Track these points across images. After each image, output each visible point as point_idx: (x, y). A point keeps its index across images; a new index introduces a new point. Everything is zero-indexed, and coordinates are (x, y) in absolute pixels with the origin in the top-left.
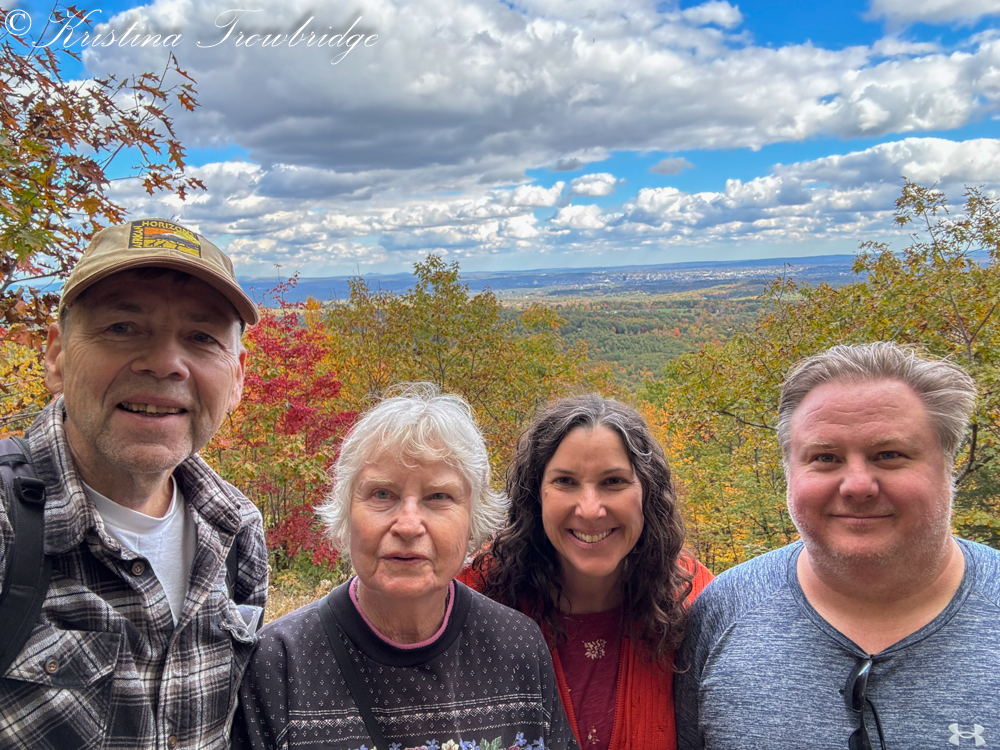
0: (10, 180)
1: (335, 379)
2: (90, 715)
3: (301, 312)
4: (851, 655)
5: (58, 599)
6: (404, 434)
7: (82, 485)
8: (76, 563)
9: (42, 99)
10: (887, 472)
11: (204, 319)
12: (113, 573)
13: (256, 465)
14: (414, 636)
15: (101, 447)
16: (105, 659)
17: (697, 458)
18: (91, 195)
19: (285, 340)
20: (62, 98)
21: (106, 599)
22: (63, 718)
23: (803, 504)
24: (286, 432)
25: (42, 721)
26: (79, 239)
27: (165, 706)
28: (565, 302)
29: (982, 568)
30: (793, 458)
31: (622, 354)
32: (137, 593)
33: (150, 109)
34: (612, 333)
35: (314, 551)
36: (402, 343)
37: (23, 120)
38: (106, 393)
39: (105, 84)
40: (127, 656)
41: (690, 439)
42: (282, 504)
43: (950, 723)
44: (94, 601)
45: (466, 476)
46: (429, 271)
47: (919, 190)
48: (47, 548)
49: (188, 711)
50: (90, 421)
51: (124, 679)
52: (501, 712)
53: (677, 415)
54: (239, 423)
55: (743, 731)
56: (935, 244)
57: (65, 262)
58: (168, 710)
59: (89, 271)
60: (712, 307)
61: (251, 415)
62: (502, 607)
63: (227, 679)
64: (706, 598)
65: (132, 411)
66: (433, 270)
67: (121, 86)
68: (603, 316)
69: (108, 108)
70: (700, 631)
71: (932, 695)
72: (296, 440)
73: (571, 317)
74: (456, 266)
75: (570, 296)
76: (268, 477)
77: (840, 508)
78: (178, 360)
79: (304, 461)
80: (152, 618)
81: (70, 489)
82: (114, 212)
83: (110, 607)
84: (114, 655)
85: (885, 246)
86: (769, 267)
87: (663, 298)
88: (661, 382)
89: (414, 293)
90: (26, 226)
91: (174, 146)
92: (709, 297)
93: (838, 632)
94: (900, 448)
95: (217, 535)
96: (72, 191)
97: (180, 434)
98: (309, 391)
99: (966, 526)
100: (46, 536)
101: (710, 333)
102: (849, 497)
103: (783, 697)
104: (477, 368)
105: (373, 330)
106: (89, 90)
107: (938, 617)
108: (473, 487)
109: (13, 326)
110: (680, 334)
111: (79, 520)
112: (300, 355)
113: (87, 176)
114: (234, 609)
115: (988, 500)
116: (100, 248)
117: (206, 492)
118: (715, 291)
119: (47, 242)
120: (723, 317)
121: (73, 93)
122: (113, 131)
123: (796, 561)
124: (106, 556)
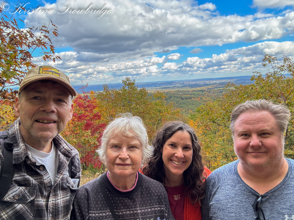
0: (4, 57)
1: (99, 114)
2: (28, 212)
3: (89, 95)
4: (255, 195)
5: (17, 177)
6: (122, 129)
7: (25, 144)
8: (22, 167)
9: (13, 33)
10: (264, 139)
11: (61, 95)
12: (34, 170)
13: (77, 140)
14: (126, 188)
15: (31, 133)
16: (32, 195)
17: (206, 136)
18: (27, 61)
19: (85, 103)
20: (19, 33)
21: (32, 177)
22: (20, 213)
23: (239, 149)
24: (85, 130)
25: (14, 214)
26: (24, 74)
27: (50, 209)
28: (166, 91)
30: (235, 135)
31: (183, 106)
32: (41, 175)
34: (180, 99)
35: (94, 164)
36: (119, 103)
37: (8, 40)
38: (32, 117)
39: (31, 29)
40: (38, 194)
41: (204, 130)
42: (84, 151)
43: (285, 215)
44: (28, 178)
45: (141, 141)
46: (127, 82)
47: (269, 56)
48: (14, 162)
49: (57, 210)
50: (27, 125)
51: (38, 201)
52: (153, 211)
53: (200, 123)
54: (71, 127)
55: (223, 218)
56: (274, 72)
57: (20, 81)
58: (51, 210)
59: (27, 81)
60: (209, 91)
61: (75, 125)
62: (152, 180)
63: (69, 201)
64: (210, 178)
65: (40, 122)
66: (128, 82)
67: (36, 29)
68: (177, 95)
69: (32, 36)
70: (209, 188)
71: (279, 206)
72: (88, 132)
73: (168, 95)
74: (134, 81)
75: (168, 89)
76: (80, 143)
77: (250, 150)
78: (53, 107)
79: (91, 138)
80: (46, 183)
81: (21, 145)
82: (34, 66)
83: (33, 179)
84: (35, 194)
85: (260, 73)
86: (226, 80)
87: (195, 89)
88: (195, 114)
89: (122, 89)
90: (8, 70)
91: (52, 47)
92: (208, 89)
93: (251, 188)
94: (268, 132)
95: (65, 158)
96: (22, 60)
97: (54, 129)
98: (92, 118)
100: (13, 159)
101: (209, 99)
102: (253, 147)
103: (234, 208)
104: (141, 110)
105: (110, 100)
106: (27, 31)
107: (281, 183)
108: (143, 144)
109: (5, 100)
110: (200, 100)
111: (23, 154)
112: (89, 107)
113: (26, 56)
114: (71, 180)
115: (292, 147)
116: (30, 74)
117: (62, 145)
118: (210, 87)
119: (15, 75)
120: (212, 94)
121: (22, 32)
122: (34, 43)
123: (237, 166)
124: (32, 165)
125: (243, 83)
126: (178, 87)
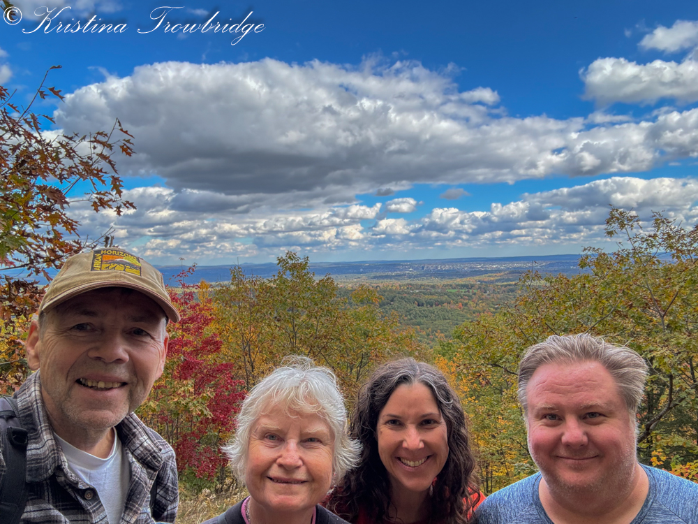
1: (218, 339)
3: (196, 291)
5: (32, 513)
6: (289, 393)
7: (53, 435)
8: (45, 488)
9: (26, 147)
10: (593, 427)
12: (72, 497)
13: (157, 403)
15: (65, 409)
17: (478, 397)
18: (55, 212)
19: (184, 311)
20: (41, 148)
21: (65, 515)
24: (180, 378)
26: (44, 242)
28: (383, 284)
29: (660, 486)
31: (422, 321)
32: (87, 513)
33: (101, 155)
34: (415, 305)
35: (198, 467)
36: (267, 313)
37: (11, 161)
38: (69, 371)
39: (70, 139)
41: (472, 383)
42: (175, 431)
44: (57, 516)
45: (331, 424)
46: (287, 263)
47: (621, 213)
48: (28, 478)
53: (462, 367)
56: (634, 249)
57: (32, 258)
60: (484, 289)
65: (87, 386)
66: (290, 262)
67: (81, 140)
68: (408, 294)
69: (72, 155)
72: (187, 384)
73: (386, 294)
74: (307, 259)
75: (385, 280)
76: (166, 412)
77: (563, 452)
78: (122, 350)
79: (193, 400)
81: (45, 437)
82: (70, 223)
83: (67, 520)
85: (600, 250)
86: (522, 262)
87: (450, 282)
88: (451, 341)
89: (276, 278)
90: (8, 234)
91: (115, 180)
92: (481, 282)
95: (145, 472)
96: (42, 210)
97: (121, 401)
98: (198, 348)
99: (668, 447)
100: (28, 469)
101: (483, 307)
102: (568, 446)
104: (320, 331)
105: (246, 304)
106: (59, 143)
108: (336, 434)
110: (462, 307)
111: (51, 459)
112: (193, 322)
113: (53, 199)
115: (682, 428)
116: (70, 270)
117: (138, 439)
118: (485, 278)
119: (22, 244)
120: (492, 296)
121: (48, 144)
122: (73, 170)
123: (538, 485)
124: (67, 485)
125: (563, 270)
126: (410, 277)
